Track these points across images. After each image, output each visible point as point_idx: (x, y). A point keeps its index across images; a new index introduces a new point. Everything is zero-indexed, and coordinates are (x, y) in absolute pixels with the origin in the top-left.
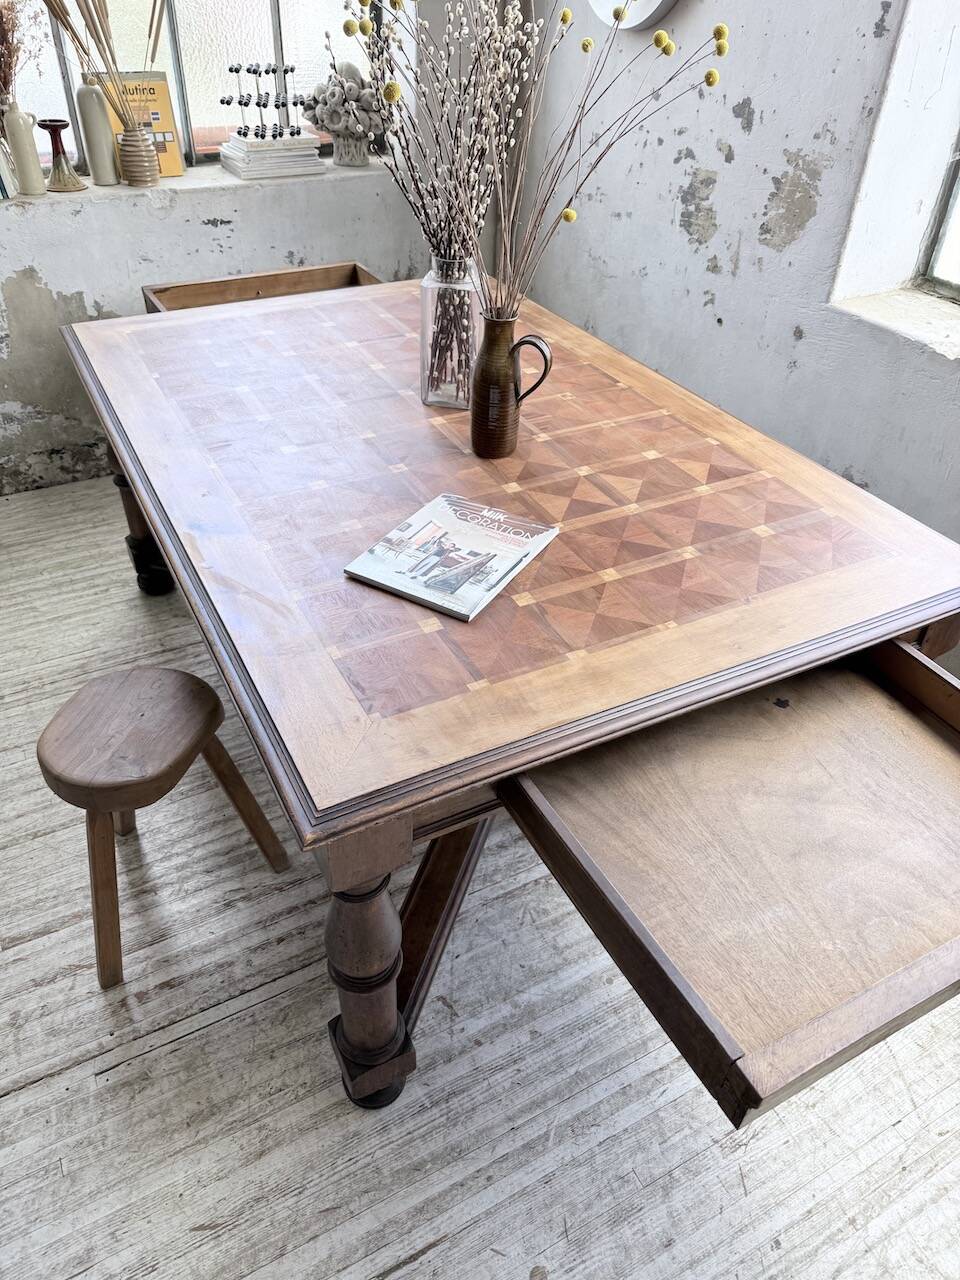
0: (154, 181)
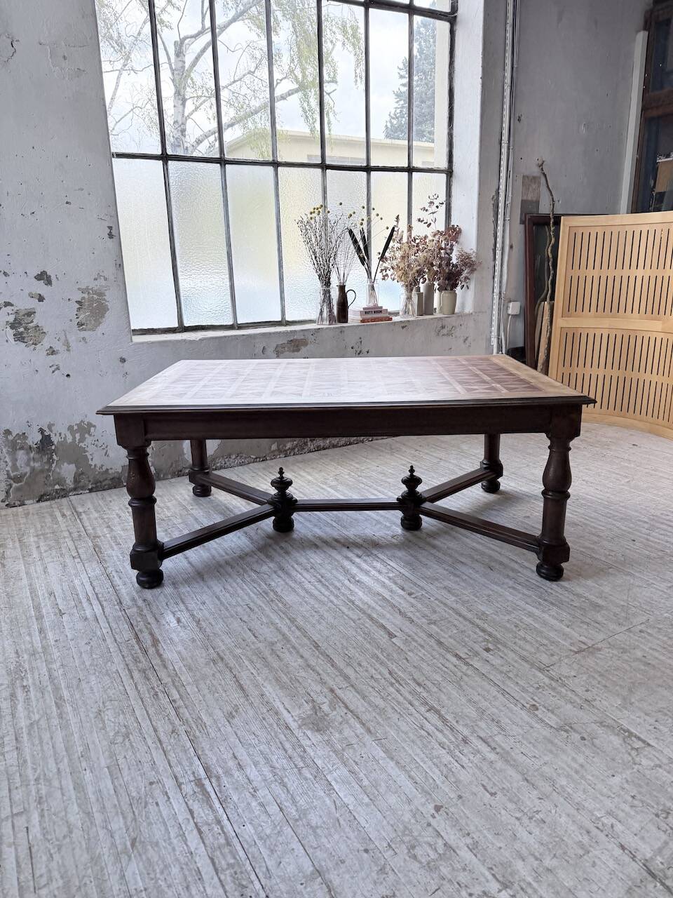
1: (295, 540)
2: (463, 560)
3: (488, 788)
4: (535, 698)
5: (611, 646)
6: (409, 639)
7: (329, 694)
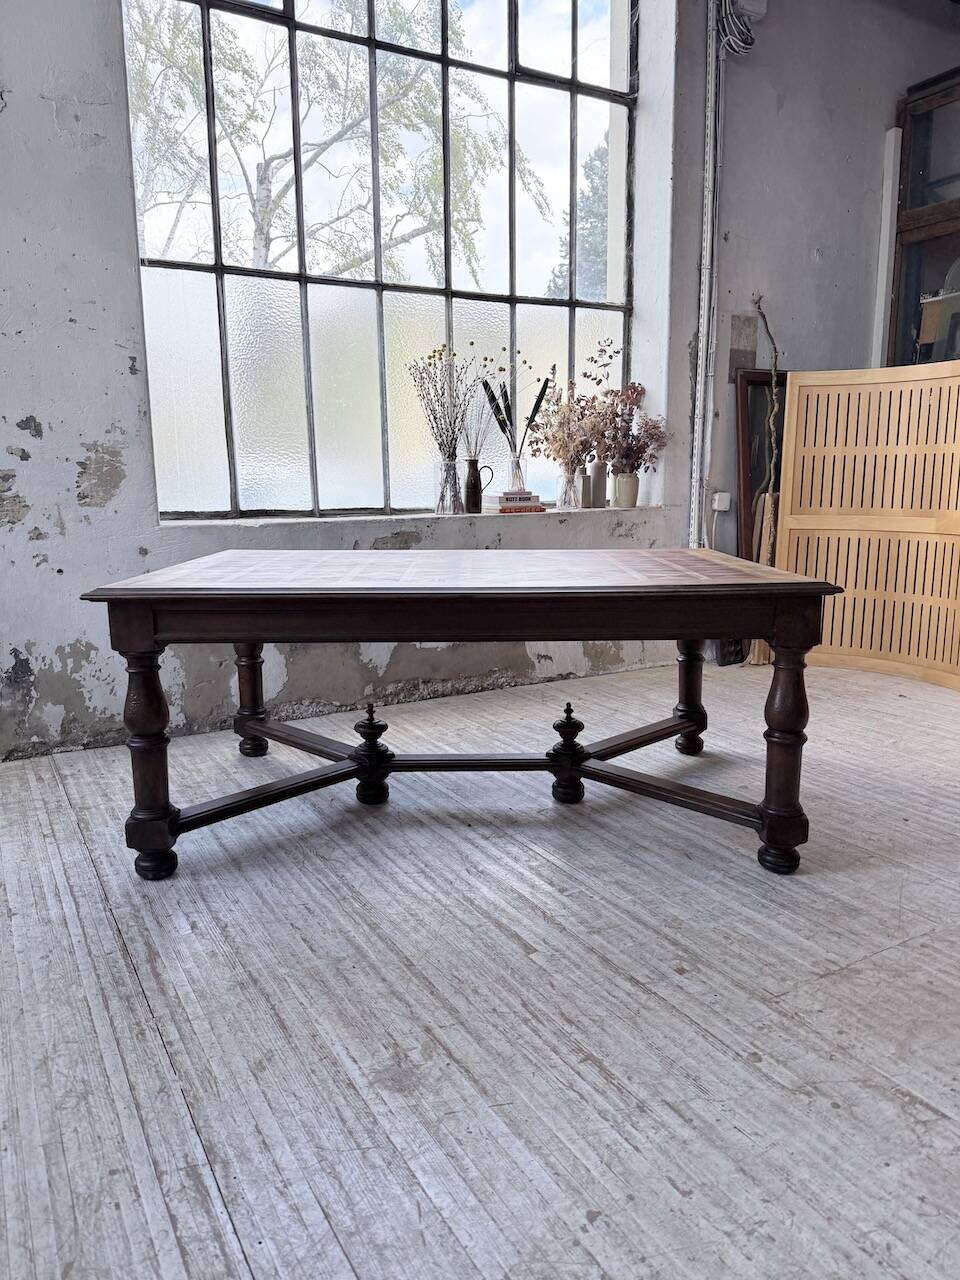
1: (388, 814)
2: (646, 844)
3: (679, 1183)
4: (756, 1042)
5: (877, 967)
6: (557, 954)
7: (423, 1036)
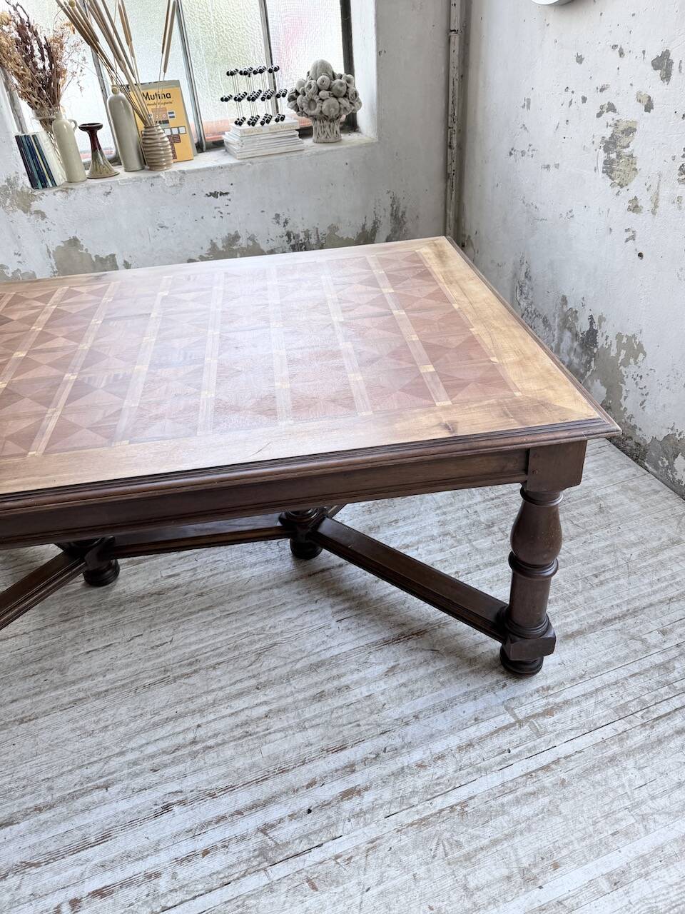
0: (168, 165)
